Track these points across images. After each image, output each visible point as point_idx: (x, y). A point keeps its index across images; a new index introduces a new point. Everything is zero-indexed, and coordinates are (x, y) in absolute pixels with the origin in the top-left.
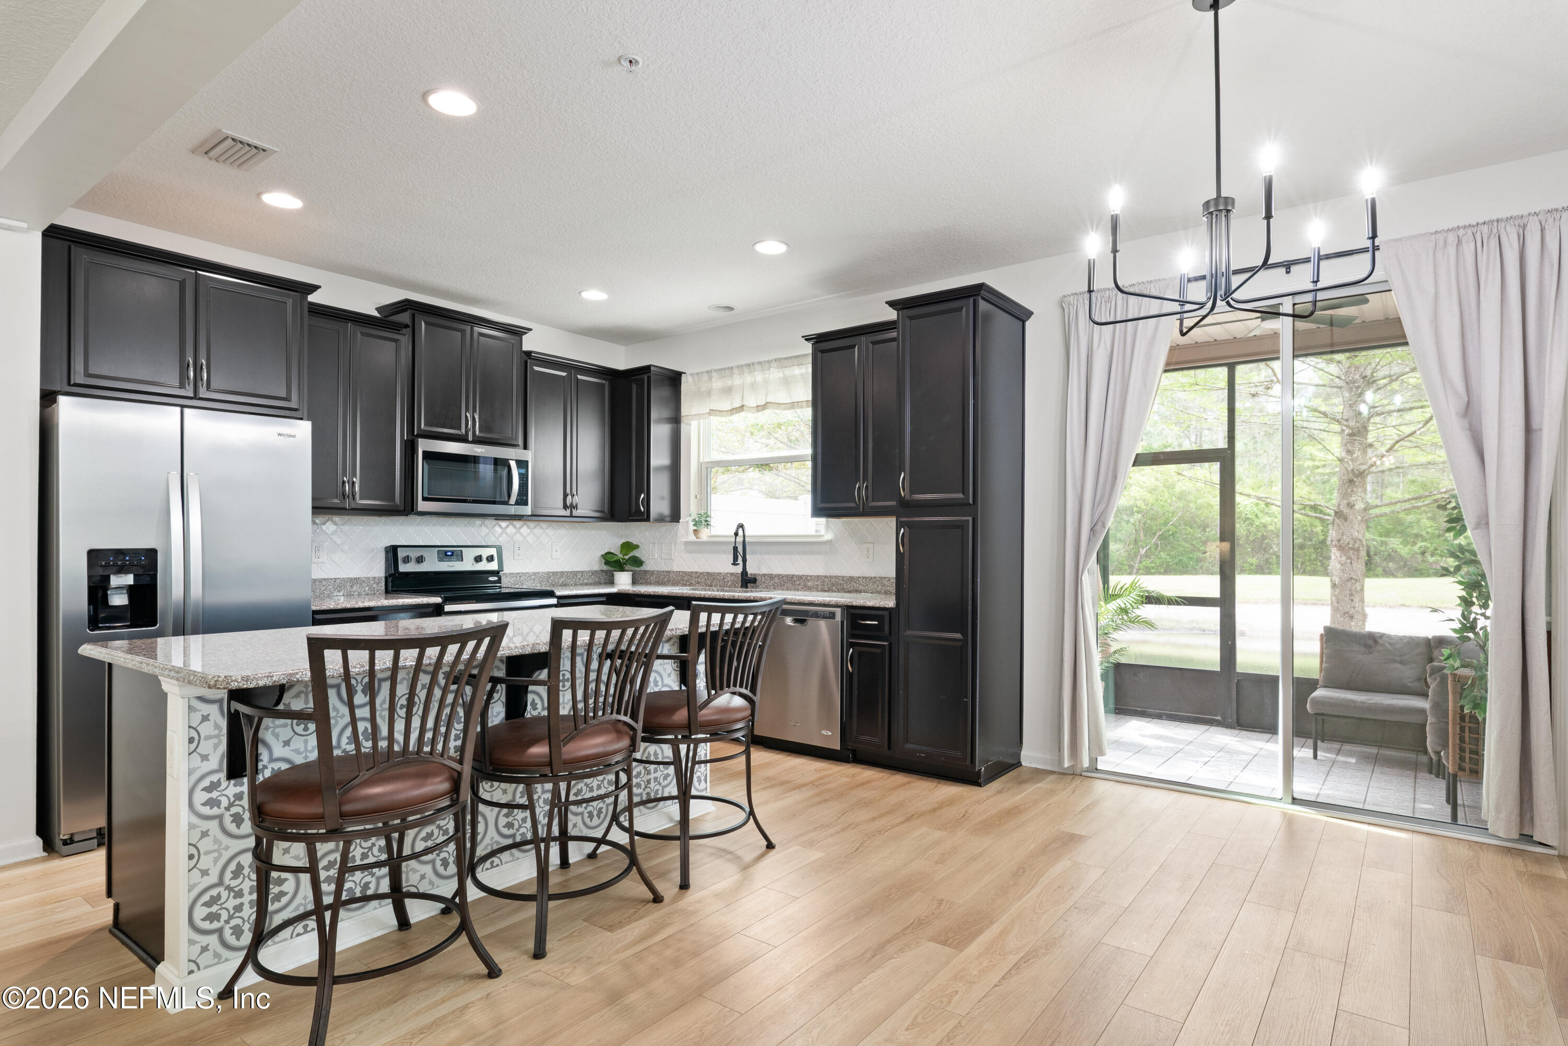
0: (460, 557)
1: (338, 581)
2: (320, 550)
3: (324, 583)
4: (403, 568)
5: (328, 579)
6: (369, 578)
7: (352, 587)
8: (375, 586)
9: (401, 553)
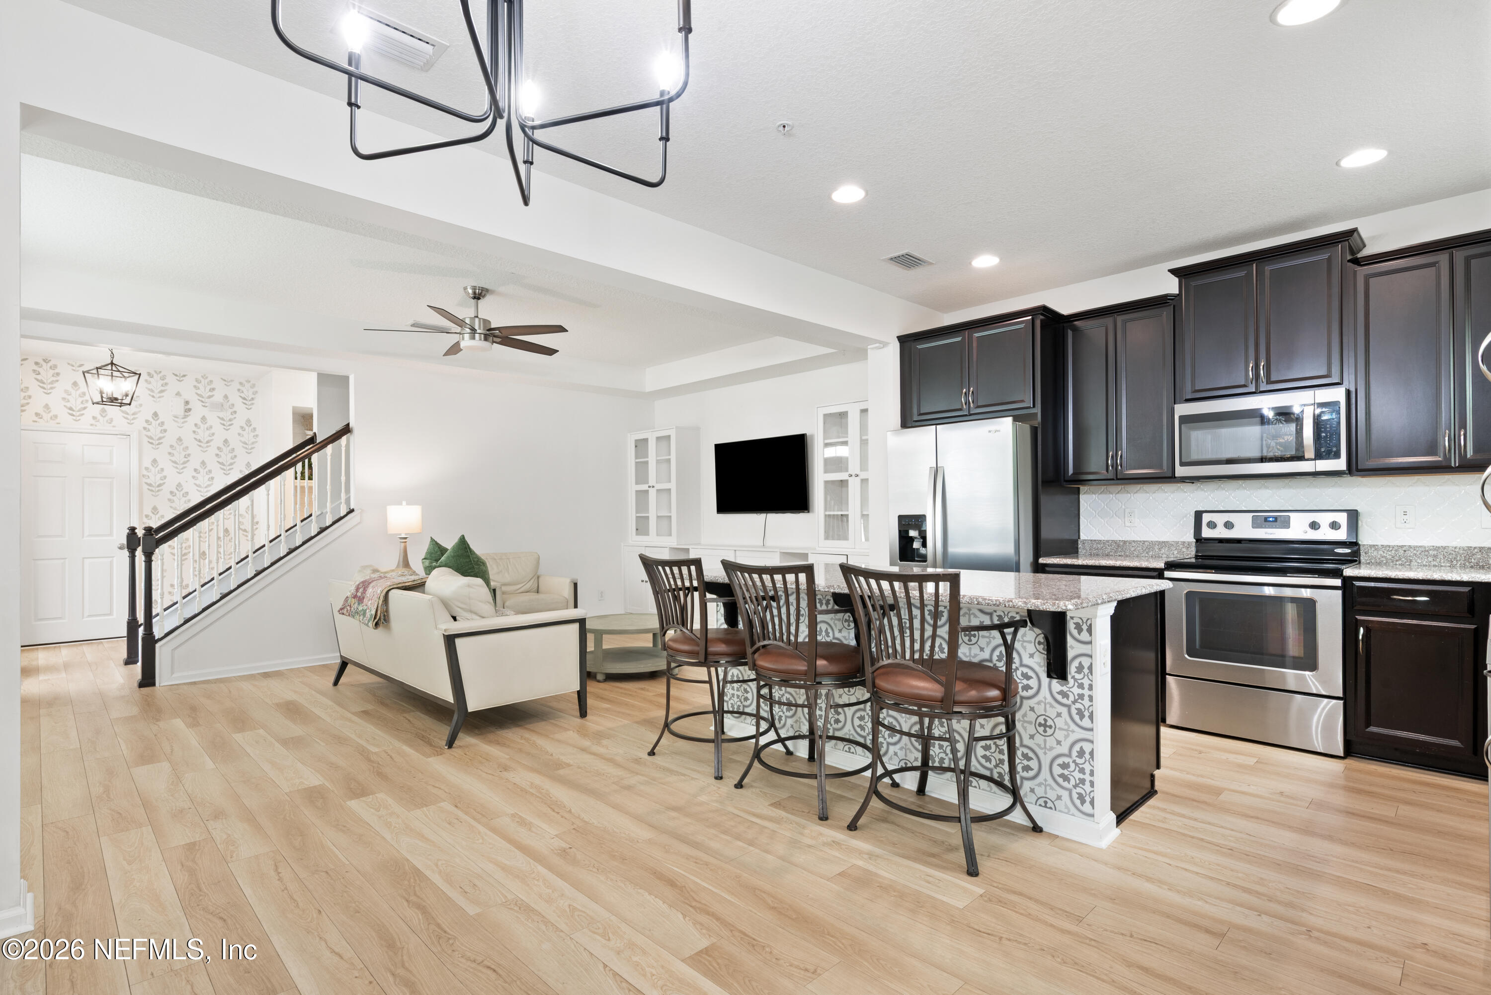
0: (1286, 524)
1: (1146, 543)
2: (1132, 515)
3: (1134, 544)
4: (1206, 533)
5: (1137, 541)
6: (1177, 543)
7: (1160, 549)
8: (1184, 550)
9: (1206, 518)
